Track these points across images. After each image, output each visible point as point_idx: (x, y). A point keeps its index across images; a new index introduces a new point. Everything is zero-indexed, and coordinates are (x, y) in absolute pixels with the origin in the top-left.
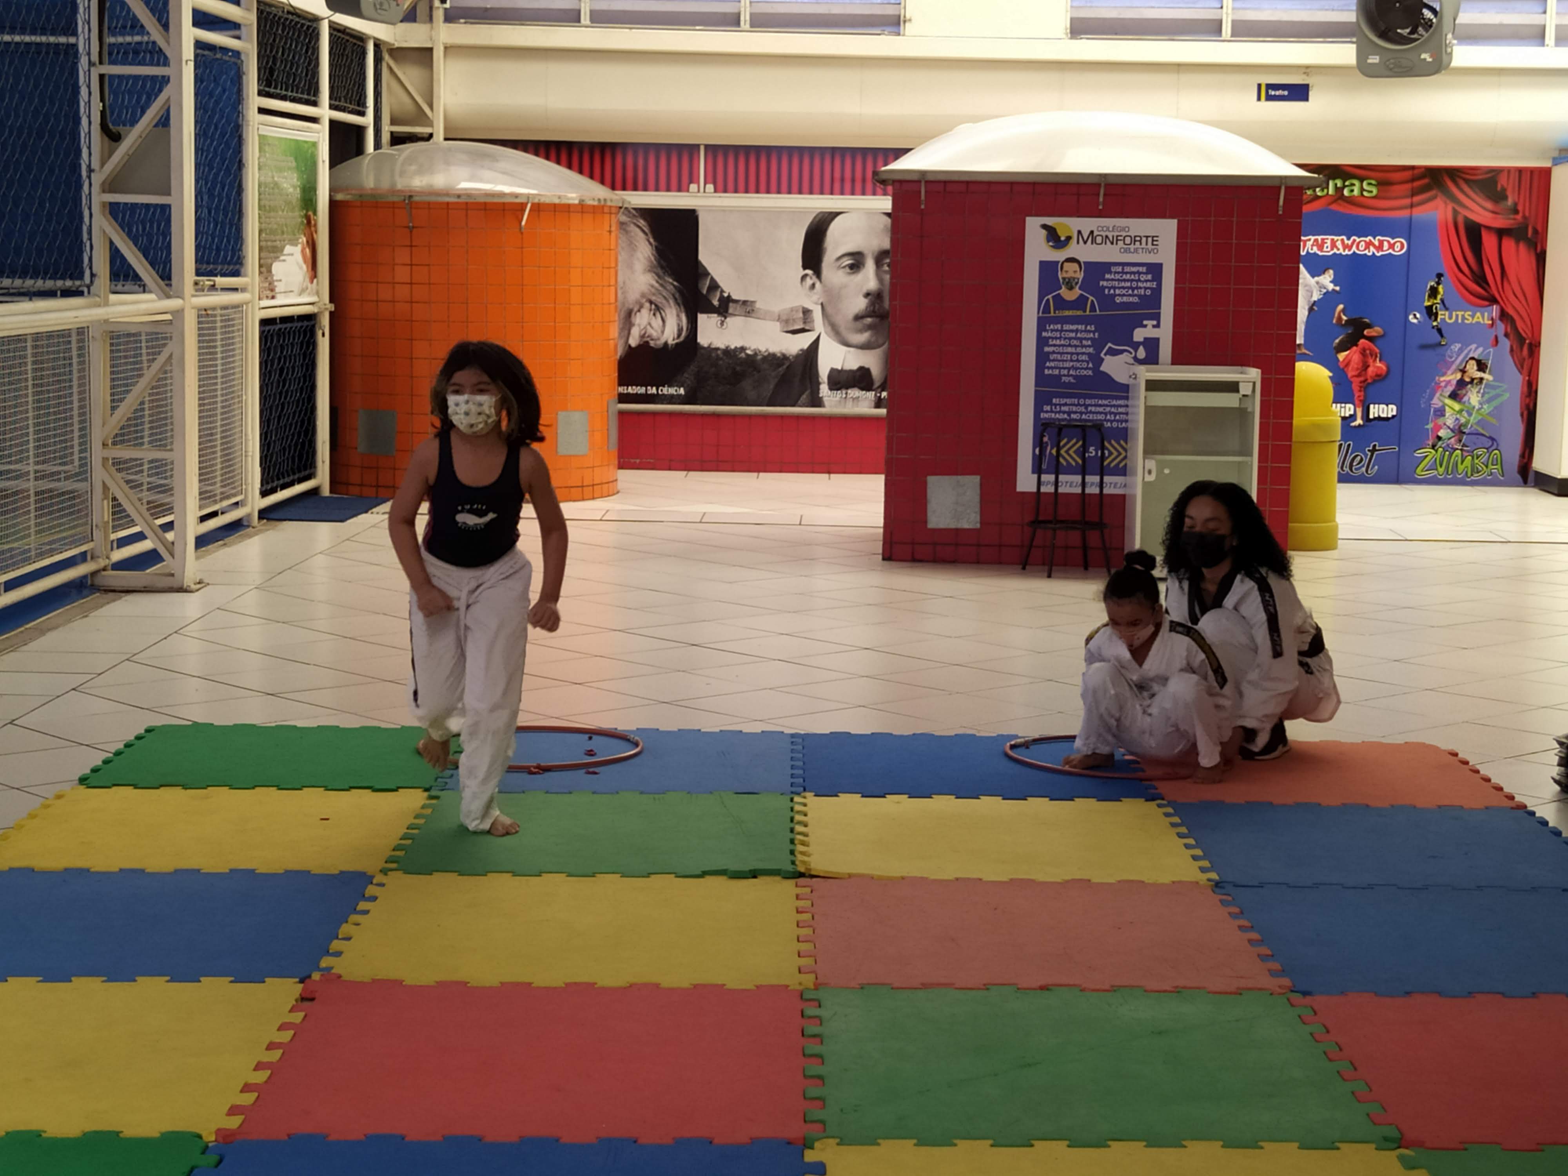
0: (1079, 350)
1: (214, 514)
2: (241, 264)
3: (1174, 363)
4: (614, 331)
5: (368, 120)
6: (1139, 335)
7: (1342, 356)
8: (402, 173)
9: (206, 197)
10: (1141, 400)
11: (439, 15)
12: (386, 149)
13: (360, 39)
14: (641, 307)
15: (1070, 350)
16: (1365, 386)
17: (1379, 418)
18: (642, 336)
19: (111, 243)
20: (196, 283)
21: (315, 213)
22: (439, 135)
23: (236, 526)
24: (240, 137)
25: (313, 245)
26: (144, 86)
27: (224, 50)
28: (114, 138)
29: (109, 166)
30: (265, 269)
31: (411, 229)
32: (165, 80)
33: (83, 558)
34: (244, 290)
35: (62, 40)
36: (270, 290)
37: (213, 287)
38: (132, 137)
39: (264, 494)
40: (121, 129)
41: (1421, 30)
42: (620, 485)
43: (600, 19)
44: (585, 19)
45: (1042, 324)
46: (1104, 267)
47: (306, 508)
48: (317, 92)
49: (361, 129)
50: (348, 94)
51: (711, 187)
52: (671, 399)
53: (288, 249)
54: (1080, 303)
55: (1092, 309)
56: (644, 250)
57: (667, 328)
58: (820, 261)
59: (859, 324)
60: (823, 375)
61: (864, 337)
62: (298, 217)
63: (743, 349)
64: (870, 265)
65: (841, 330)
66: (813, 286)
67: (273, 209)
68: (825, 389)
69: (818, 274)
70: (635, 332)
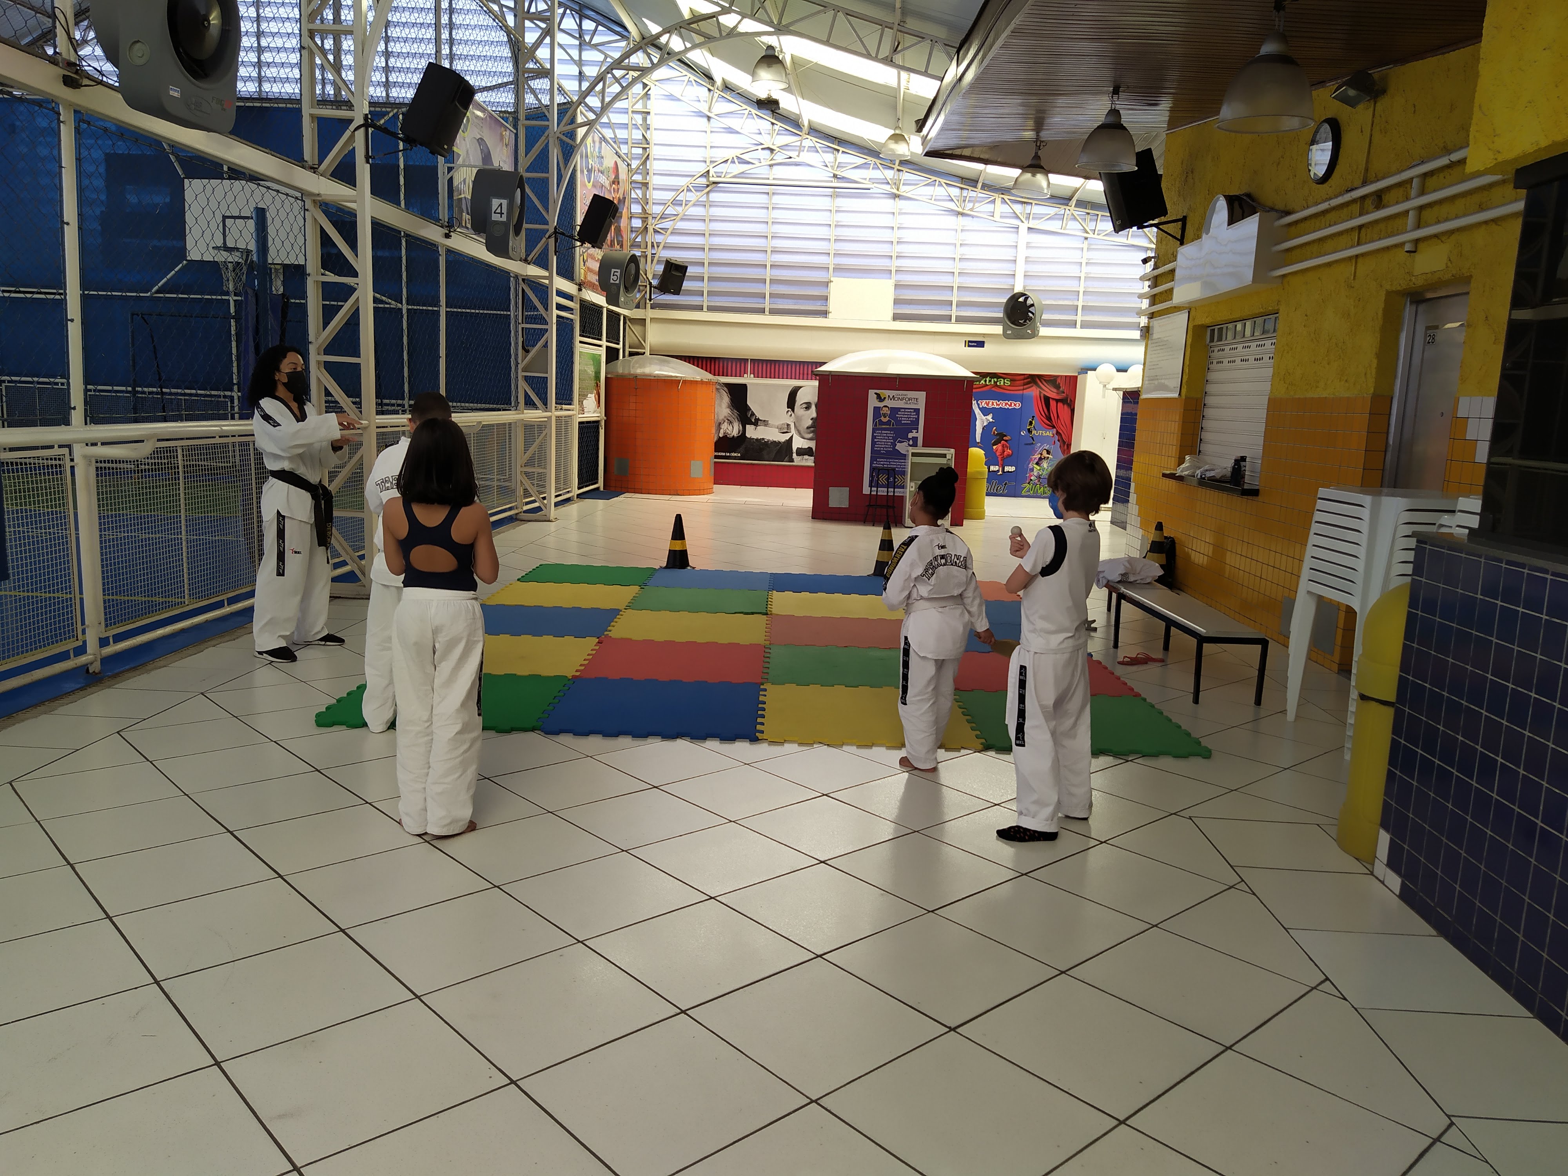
0: (888, 441)
1: (560, 495)
3: (924, 446)
4: (714, 431)
5: (621, 346)
6: (910, 435)
7: (994, 447)
8: (633, 367)
9: (560, 374)
10: (910, 459)
11: (648, 306)
12: (627, 358)
13: (619, 315)
14: (725, 421)
15: (885, 440)
16: (1003, 459)
17: (1008, 472)
18: (725, 433)
20: (556, 407)
21: (600, 381)
22: (648, 352)
23: (568, 500)
24: (572, 352)
25: (599, 394)
26: (534, 331)
27: (567, 319)
28: (527, 351)
29: (525, 362)
30: (581, 403)
31: (636, 389)
33: (510, 509)
35: (505, 313)
36: (582, 411)
37: (561, 409)
38: (534, 351)
39: (579, 488)
40: (529, 348)
41: (1028, 321)
42: (714, 490)
43: (711, 309)
44: (705, 309)
45: (874, 431)
46: (899, 409)
47: (594, 494)
48: (601, 335)
49: (618, 350)
50: (613, 336)
51: (752, 375)
52: (735, 458)
53: (589, 395)
54: (888, 423)
55: (893, 425)
56: (726, 399)
57: (734, 430)
58: (794, 405)
59: (809, 430)
60: (794, 450)
61: (811, 435)
62: (593, 383)
63: (763, 439)
64: (813, 407)
65: (802, 432)
66: (791, 415)
67: (584, 380)
68: (794, 455)
69: (793, 410)
70: (722, 431)
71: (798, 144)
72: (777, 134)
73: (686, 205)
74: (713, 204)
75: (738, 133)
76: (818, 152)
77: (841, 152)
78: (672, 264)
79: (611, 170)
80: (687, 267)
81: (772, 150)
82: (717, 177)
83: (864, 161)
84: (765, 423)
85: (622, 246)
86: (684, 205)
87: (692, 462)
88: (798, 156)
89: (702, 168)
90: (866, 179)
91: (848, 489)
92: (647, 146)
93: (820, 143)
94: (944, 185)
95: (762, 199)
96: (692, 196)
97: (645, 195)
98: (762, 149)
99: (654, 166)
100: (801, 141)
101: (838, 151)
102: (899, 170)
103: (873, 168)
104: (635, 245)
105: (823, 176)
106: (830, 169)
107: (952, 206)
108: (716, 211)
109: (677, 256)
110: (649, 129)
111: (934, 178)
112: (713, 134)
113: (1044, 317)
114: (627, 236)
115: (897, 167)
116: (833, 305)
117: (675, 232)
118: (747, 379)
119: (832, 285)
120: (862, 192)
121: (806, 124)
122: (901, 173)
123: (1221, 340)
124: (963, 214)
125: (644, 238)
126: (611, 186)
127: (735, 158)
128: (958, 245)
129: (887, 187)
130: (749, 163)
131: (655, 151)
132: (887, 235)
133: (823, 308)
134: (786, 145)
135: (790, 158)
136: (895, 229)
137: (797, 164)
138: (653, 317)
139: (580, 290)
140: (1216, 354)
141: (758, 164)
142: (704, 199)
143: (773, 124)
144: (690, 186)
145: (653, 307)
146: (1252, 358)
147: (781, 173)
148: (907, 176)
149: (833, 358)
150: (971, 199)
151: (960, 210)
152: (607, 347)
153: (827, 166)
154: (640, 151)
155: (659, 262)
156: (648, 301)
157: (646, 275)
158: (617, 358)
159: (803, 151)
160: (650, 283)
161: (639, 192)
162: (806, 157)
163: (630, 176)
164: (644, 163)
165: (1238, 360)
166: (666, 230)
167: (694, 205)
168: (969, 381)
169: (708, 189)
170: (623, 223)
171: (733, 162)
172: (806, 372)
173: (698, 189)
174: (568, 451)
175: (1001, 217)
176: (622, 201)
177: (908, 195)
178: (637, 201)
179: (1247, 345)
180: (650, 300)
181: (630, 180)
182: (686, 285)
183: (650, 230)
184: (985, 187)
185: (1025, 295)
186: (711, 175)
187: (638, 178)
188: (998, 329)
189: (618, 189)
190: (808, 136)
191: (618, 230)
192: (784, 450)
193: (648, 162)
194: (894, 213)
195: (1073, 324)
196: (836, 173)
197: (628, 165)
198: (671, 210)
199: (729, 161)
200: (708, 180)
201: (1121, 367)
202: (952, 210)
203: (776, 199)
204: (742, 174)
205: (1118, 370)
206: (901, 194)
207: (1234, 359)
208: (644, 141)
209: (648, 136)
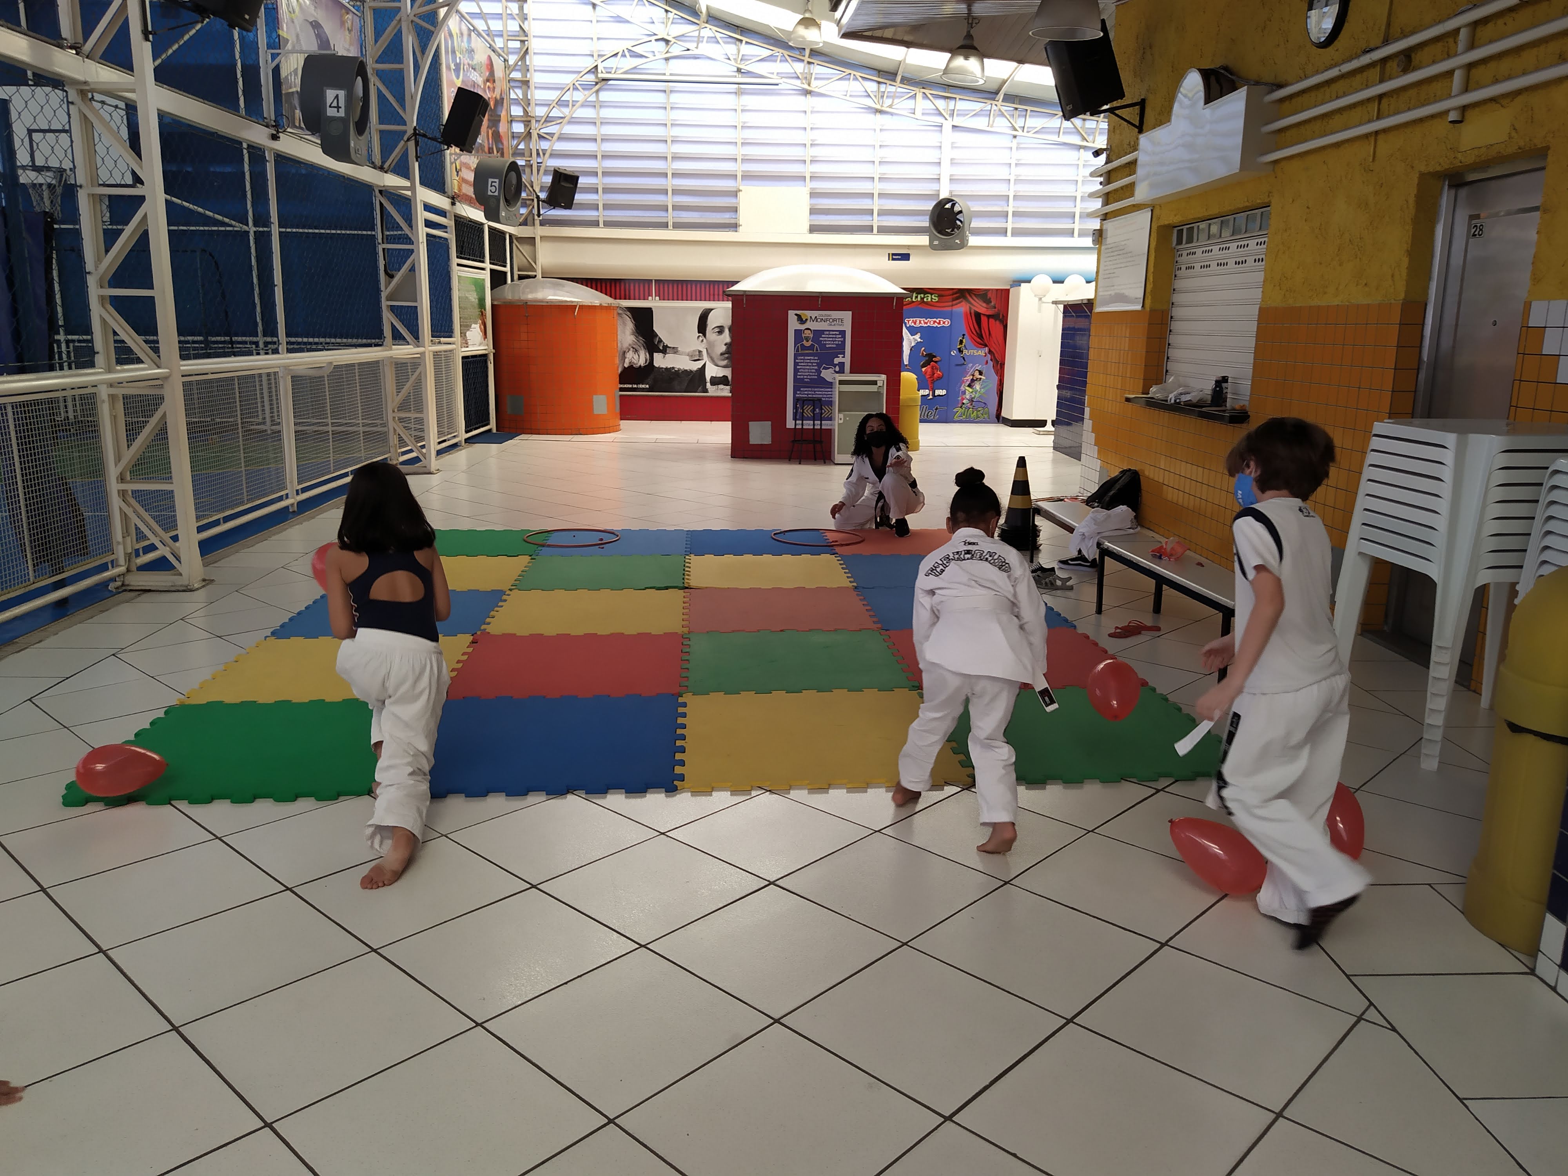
0: (811, 367)
1: (445, 441)
2: (452, 332)
3: (851, 373)
4: (617, 361)
5: (508, 269)
6: (836, 361)
7: (923, 370)
8: (523, 293)
9: (435, 303)
10: (837, 388)
11: (537, 222)
12: (516, 282)
13: (503, 233)
14: (629, 350)
15: (808, 367)
16: (933, 382)
18: (630, 363)
19: (392, 323)
20: (432, 341)
21: (485, 310)
22: (539, 276)
23: (455, 446)
24: (450, 276)
25: (484, 325)
27: (440, 237)
28: (391, 277)
29: (389, 289)
30: (463, 334)
31: (528, 317)
32: (412, 251)
34: (454, 344)
35: (369, 233)
36: (466, 344)
37: (440, 343)
38: (399, 276)
39: (467, 432)
40: (393, 272)
41: (956, 230)
42: (621, 427)
43: (608, 224)
44: (601, 225)
45: (796, 356)
46: (821, 332)
47: (486, 438)
48: (484, 256)
49: (505, 273)
50: (498, 257)
51: (657, 298)
52: (643, 390)
53: (473, 326)
54: (811, 347)
55: (817, 350)
56: (630, 325)
57: (640, 359)
58: (705, 330)
59: (722, 357)
60: (708, 378)
61: (725, 362)
62: (477, 312)
63: (673, 368)
64: (727, 331)
65: (715, 359)
66: (702, 341)
67: (466, 308)
68: (708, 385)
69: (705, 335)
70: (627, 361)
71: (696, 34)
72: (672, 23)
73: (573, 106)
74: (603, 105)
75: (628, 22)
76: (718, 42)
77: (744, 42)
78: (561, 173)
79: (484, 67)
80: (576, 178)
81: (667, 42)
82: (607, 72)
83: (770, 53)
84: (675, 350)
85: (502, 155)
86: (570, 105)
87: (595, 397)
88: (697, 48)
89: (589, 63)
90: (773, 73)
91: (768, 424)
92: (526, 38)
93: (721, 33)
94: (860, 79)
95: (660, 98)
96: (579, 96)
97: (525, 95)
98: (656, 40)
99: (534, 61)
100: (699, 30)
101: (741, 41)
102: (809, 63)
103: (781, 61)
104: (518, 153)
105: (726, 70)
106: (733, 62)
107: (869, 102)
108: (606, 113)
109: (567, 165)
110: (526, 19)
111: (848, 71)
112: (599, 24)
113: (974, 224)
114: (509, 144)
115: (807, 59)
116: (743, 217)
117: (562, 138)
118: (652, 303)
119: (740, 194)
120: (768, 88)
121: (704, 10)
122: (812, 66)
123: (1192, 242)
124: (881, 112)
125: (527, 145)
126: (485, 84)
127: (626, 51)
128: (877, 147)
129: (798, 82)
130: (642, 56)
131: (535, 45)
132: (799, 137)
133: (733, 221)
134: (683, 35)
135: (688, 50)
136: (808, 130)
137: (696, 57)
138: (543, 234)
139: (453, 204)
140: (1184, 259)
141: (652, 58)
142: (593, 98)
143: (667, 11)
144: (576, 84)
145: (542, 224)
146: (1231, 262)
147: (678, 67)
148: (818, 69)
149: (745, 276)
150: (889, 95)
151: (878, 107)
152: (491, 270)
153: (729, 59)
154: (517, 44)
155: (546, 172)
156: (536, 217)
157: (532, 187)
158: (505, 282)
159: (702, 41)
160: (538, 197)
161: (519, 92)
162: (705, 48)
163: (508, 72)
164: (523, 58)
165: (1214, 264)
166: (552, 135)
167: (582, 106)
168: (899, 298)
169: (597, 87)
170: (502, 128)
171: (624, 56)
172: (716, 293)
173: (586, 87)
174: (451, 390)
175: (923, 114)
176: (499, 102)
177: (821, 91)
178: (517, 102)
179: (1224, 246)
180: (539, 215)
181: (508, 79)
182: (579, 197)
183: (535, 136)
184: (906, 80)
185: (953, 200)
186: (599, 71)
187: (517, 75)
188: (923, 240)
189: (494, 88)
190: (707, 25)
191: (497, 137)
192: (697, 379)
193: (527, 57)
194: (805, 112)
195: (1004, 232)
196: (740, 66)
197: (505, 61)
198: (555, 113)
199: (620, 55)
200: (597, 77)
201: (1058, 277)
202: (870, 108)
203: (675, 98)
204: (634, 70)
205: (1054, 282)
206: (813, 89)
207: (1208, 263)
208: (521, 33)
209: (526, 27)
